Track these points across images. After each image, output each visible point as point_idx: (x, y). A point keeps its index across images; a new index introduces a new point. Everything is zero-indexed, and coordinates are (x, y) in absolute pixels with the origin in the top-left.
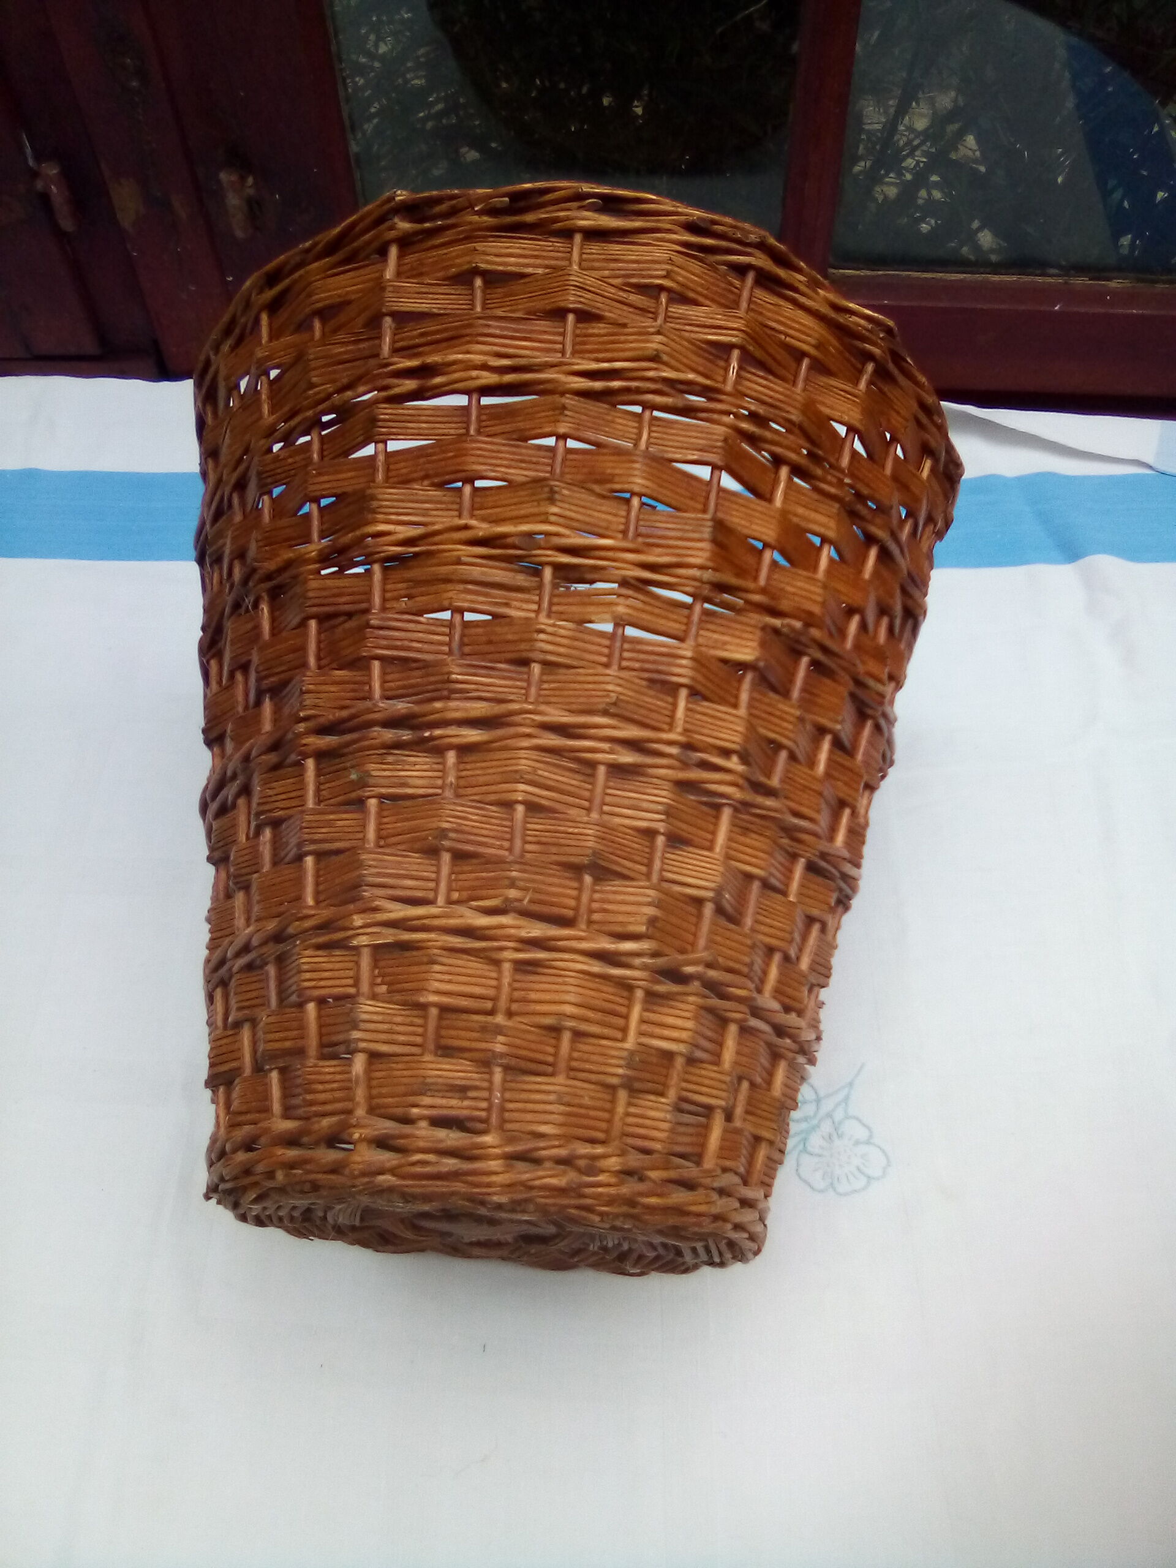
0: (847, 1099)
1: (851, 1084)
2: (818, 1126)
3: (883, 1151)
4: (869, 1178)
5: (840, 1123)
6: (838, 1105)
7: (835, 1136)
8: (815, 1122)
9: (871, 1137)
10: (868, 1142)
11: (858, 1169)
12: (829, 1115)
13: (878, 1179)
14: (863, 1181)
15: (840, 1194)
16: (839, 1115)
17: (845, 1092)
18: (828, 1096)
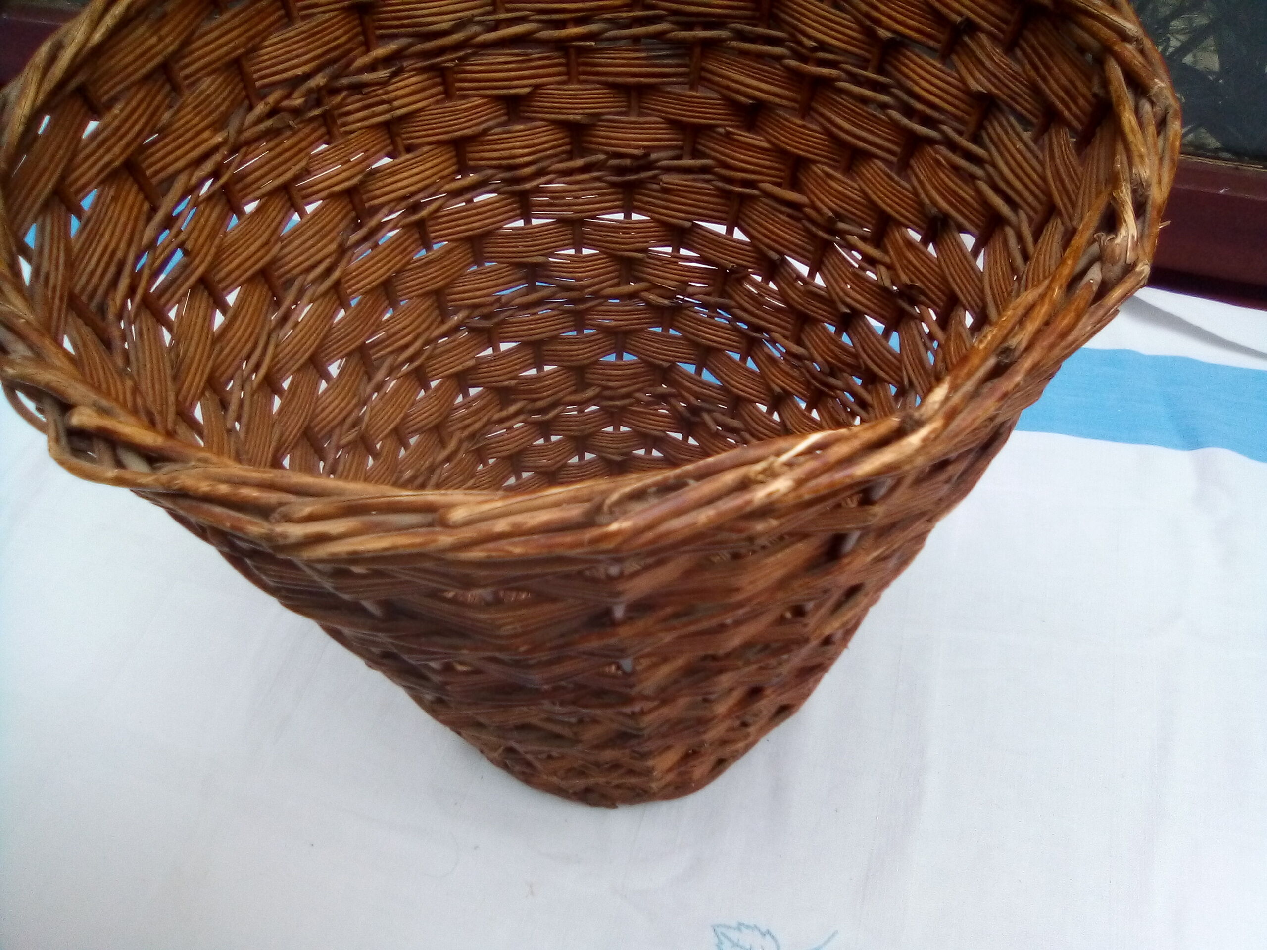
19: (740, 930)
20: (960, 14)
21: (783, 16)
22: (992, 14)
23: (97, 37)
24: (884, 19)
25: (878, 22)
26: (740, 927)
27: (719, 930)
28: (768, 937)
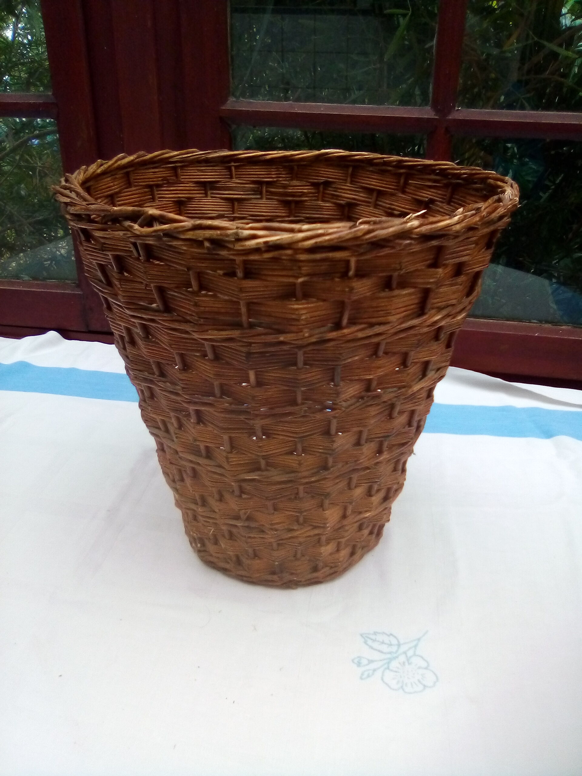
0: (416, 646)
1: (419, 639)
2: (397, 657)
3: (435, 674)
4: (425, 686)
5: (411, 657)
6: (410, 648)
7: (406, 664)
8: (395, 655)
9: (428, 665)
10: (426, 668)
11: (419, 681)
12: (405, 653)
13: (430, 687)
14: (421, 687)
15: (405, 692)
16: (410, 653)
17: (414, 643)
18: (405, 643)
19: (375, 634)
20: (427, 198)
21: (354, 216)
22: (439, 194)
23: (99, 171)
24: (396, 208)
25: (394, 209)
26: (375, 633)
27: (364, 636)
28: (391, 637)
